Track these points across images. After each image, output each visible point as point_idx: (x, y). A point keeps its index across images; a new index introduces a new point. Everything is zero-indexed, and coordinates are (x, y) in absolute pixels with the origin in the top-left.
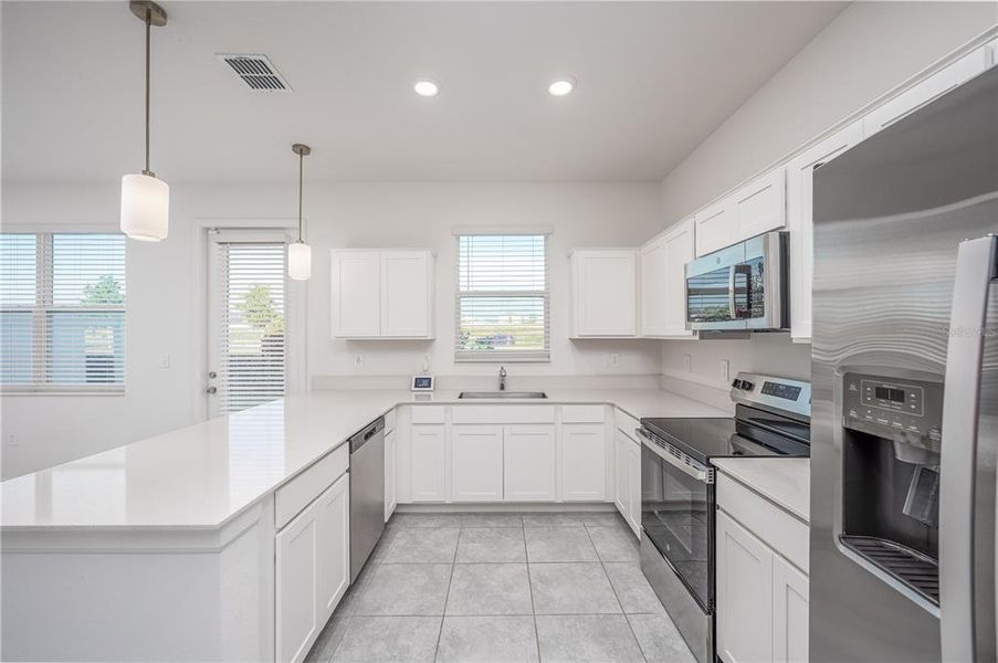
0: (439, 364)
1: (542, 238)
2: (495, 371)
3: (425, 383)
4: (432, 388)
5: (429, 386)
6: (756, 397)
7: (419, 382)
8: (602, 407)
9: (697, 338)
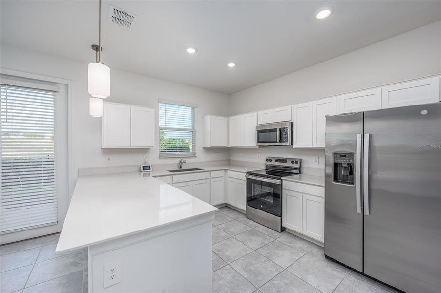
0: (153, 159)
1: (191, 108)
2: (178, 161)
3: (148, 168)
4: (151, 170)
5: (150, 169)
6: (273, 163)
7: (145, 168)
8: (223, 171)
9: (258, 147)
